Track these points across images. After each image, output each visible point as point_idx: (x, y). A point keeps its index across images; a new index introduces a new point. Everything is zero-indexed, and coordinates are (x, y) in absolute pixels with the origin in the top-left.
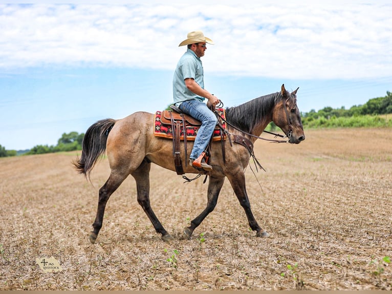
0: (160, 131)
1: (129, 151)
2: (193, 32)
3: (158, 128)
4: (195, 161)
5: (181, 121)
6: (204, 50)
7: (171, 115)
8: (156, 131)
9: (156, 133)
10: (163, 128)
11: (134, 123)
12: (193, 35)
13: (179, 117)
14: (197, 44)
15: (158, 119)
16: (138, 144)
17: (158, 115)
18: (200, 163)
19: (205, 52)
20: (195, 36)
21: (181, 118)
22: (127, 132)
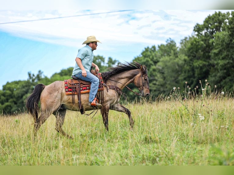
0: (68, 91)
1: (52, 102)
2: (91, 36)
3: (67, 90)
4: (92, 103)
5: (78, 84)
6: (96, 46)
7: (72, 81)
8: (66, 92)
9: (66, 93)
10: (70, 89)
11: (55, 87)
12: (90, 38)
13: (77, 82)
14: (93, 42)
15: (66, 85)
16: (57, 98)
17: (65, 83)
18: (95, 103)
19: (97, 47)
20: (91, 39)
21: (78, 82)
22: (51, 92)
